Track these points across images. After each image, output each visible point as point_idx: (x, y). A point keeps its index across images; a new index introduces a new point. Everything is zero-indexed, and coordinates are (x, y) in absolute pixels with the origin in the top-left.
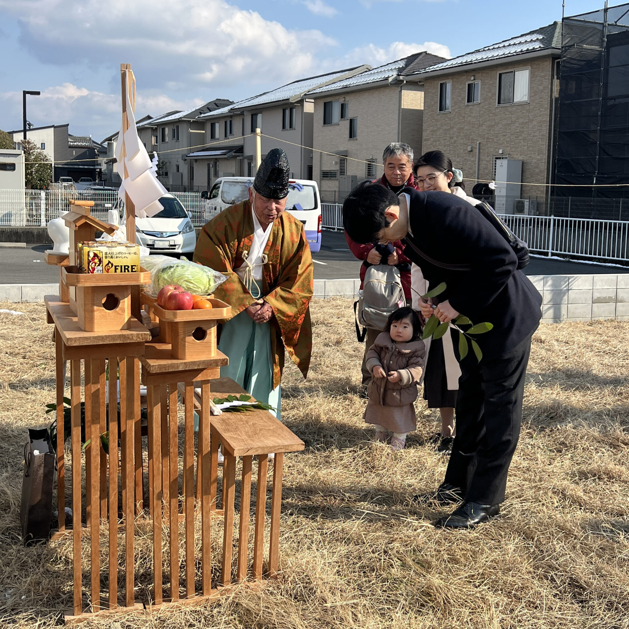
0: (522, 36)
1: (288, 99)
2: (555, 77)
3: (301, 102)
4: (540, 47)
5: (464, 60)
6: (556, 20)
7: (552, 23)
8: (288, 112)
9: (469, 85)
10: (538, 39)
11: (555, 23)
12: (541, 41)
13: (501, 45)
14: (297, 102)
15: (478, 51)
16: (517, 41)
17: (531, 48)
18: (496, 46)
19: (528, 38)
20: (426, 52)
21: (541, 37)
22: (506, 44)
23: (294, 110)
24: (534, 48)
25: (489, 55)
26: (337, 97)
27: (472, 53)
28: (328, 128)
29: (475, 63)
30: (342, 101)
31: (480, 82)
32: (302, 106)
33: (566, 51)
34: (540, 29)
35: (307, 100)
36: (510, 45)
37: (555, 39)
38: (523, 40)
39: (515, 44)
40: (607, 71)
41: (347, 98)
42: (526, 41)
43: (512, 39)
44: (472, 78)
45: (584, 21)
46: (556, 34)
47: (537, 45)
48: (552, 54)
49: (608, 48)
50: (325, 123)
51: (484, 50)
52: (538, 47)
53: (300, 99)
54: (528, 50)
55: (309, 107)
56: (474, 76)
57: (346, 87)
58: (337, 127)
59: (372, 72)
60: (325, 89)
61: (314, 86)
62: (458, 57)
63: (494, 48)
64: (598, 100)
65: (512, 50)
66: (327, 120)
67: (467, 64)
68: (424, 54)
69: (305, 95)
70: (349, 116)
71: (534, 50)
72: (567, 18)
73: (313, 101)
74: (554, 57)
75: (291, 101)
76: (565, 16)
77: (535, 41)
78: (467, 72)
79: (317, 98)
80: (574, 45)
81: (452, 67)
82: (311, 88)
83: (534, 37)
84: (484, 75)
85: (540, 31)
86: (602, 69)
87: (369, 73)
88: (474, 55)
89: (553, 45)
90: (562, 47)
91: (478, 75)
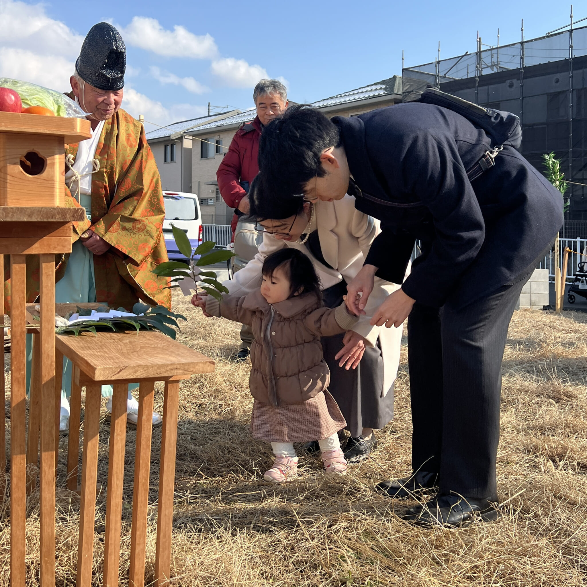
0: (368, 86)
1: (169, 136)
3: (181, 138)
4: (384, 93)
6: (396, 75)
7: (392, 77)
8: (169, 148)
10: (381, 88)
11: (395, 77)
12: (384, 89)
13: (351, 93)
14: (177, 139)
15: (332, 98)
16: (364, 90)
17: (376, 94)
18: (347, 94)
19: (374, 88)
21: (384, 87)
22: (356, 92)
23: (175, 146)
24: (379, 94)
25: (342, 100)
26: (213, 135)
27: (327, 99)
28: (205, 161)
29: (331, 106)
30: (217, 138)
32: (182, 142)
33: (406, 96)
35: (186, 137)
36: (358, 93)
37: (396, 88)
38: (369, 89)
39: (362, 92)
41: (222, 136)
42: (372, 90)
43: (360, 88)
45: (420, 73)
46: (396, 85)
47: (382, 92)
48: (395, 99)
50: (202, 157)
51: (337, 97)
53: (180, 136)
54: (374, 95)
55: (188, 143)
57: (220, 126)
58: (213, 161)
59: (243, 115)
60: (202, 128)
61: (192, 126)
63: (345, 95)
65: (361, 96)
66: (204, 154)
69: (184, 133)
70: (224, 151)
71: (379, 96)
72: (407, 69)
73: (191, 138)
74: (396, 102)
75: (172, 137)
76: (404, 68)
77: (379, 90)
79: (195, 135)
80: (413, 91)
82: (188, 127)
83: (379, 87)
85: (383, 82)
88: (329, 100)
89: (395, 92)
90: (403, 93)
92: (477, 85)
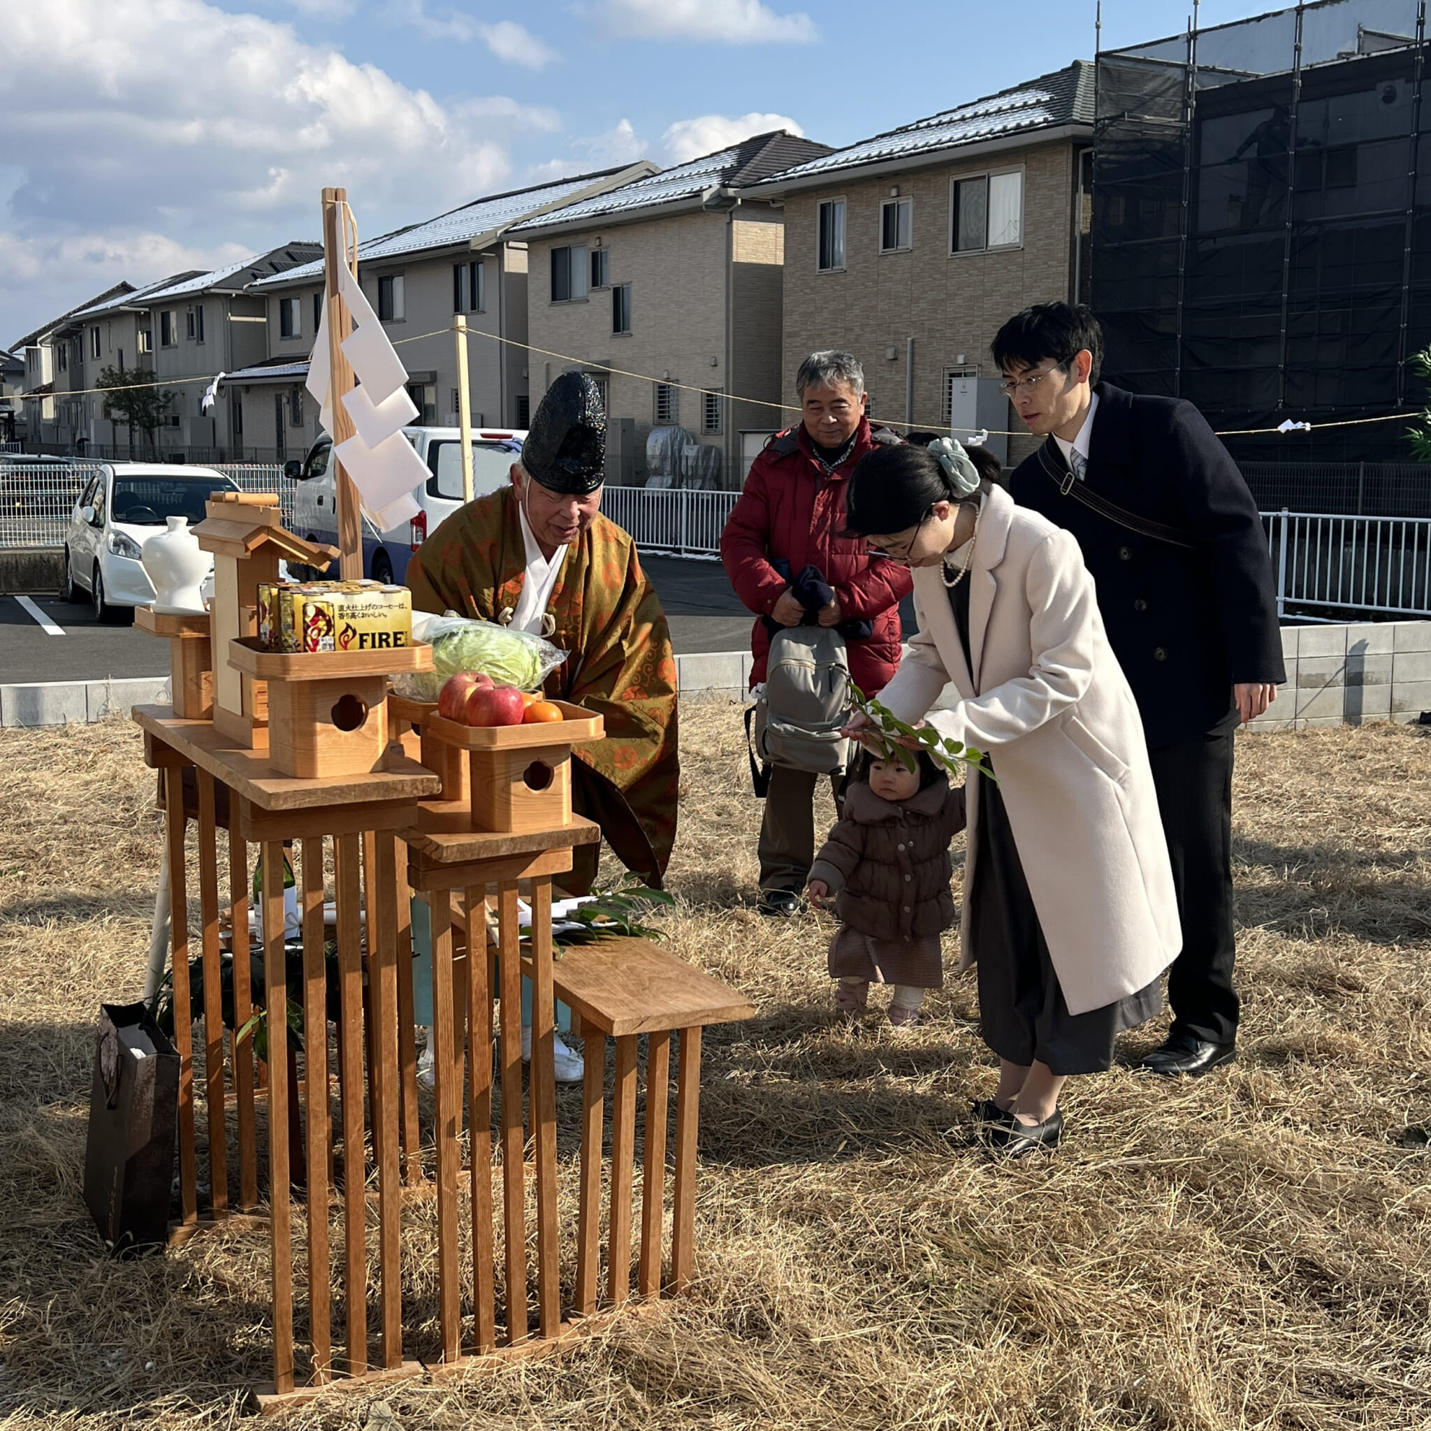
0: (1003, 94)
1: (467, 243)
2: (1081, 188)
4: (1046, 120)
5: (874, 150)
6: (1079, 59)
7: (1069, 65)
8: (465, 272)
9: (886, 207)
10: (1039, 102)
11: (1076, 65)
13: (956, 116)
14: (486, 250)
15: (904, 130)
17: (1025, 122)
20: (782, 132)
21: (1045, 97)
23: (481, 266)
24: (1032, 123)
25: (932, 138)
26: (582, 238)
28: (563, 309)
29: (900, 157)
30: (593, 245)
31: (911, 201)
32: (500, 258)
33: (1105, 128)
34: (1043, 77)
35: (511, 244)
36: (976, 116)
37: (1078, 102)
38: (1004, 103)
39: (987, 114)
40: (1195, 174)
41: (607, 239)
42: (1012, 107)
43: (980, 100)
44: (894, 192)
45: (1145, 61)
46: (1080, 91)
47: (1039, 117)
49: (1197, 120)
50: (554, 298)
51: (918, 128)
52: (1041, 119)
53: (494, 241)
54: (1018, 126)
55: (516, 260)
56: (897, 187)
57: (603, 213)
59: (662, 178)
60: (553, 218)
61: (527, 211)
62: (859, 144)
63: (940, 123)
64: (1179, 240)
65: (984, 127)
66: (560, 291)
67: (881, 159)
68: (779, 136)
69: (507, 232)
71: (1032, 127)
72: (1108, 55)
73: (525, 245)
74: (1078, 143)
75: (474, 246)
76: (1101, 50)
77: (1033, 106)
78: (880, 177)
79: (535, 239)
80: (1123, 115)
81: (848, 167)
83: (1031, 97)
84: (921, 185)
85: (1043, 83)
86: (1187, 169)
87: (655, 180)
89: (1076, 117)
90: (1097, 121)
91: (906, 186)
92: (1296, 98)
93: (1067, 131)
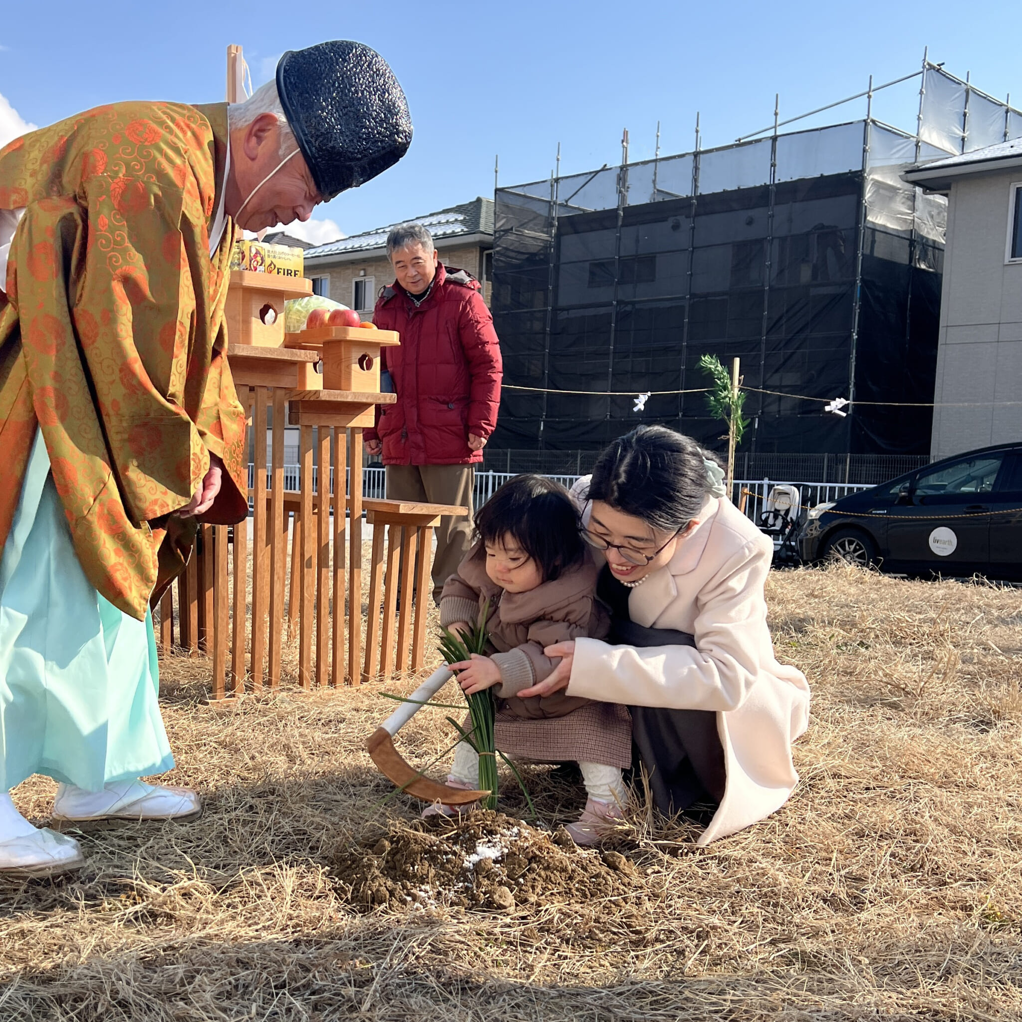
0: (432, 215)
2: (485, 276)
4: (462, 230)
5: (349, 245)
6: (481, 196)
7: (474, 199)
9: (357, 283)
10: (456, 220)
11: (479, 200)
12: (462, 222)
15: (368, 234)
17: (449, 231)
19: (443, 218)
20: (283, 233)
21: (461, 218)
24: (453, 232)
27: (359, 236)
29: (367, 250)
31: (373, 279)
33: (500, 237)
34: (458, 206)
37: (482, 221)
38: (434, 220)
40: (557, 268)
42: (439, 223)
44: (362, 273)
45: (525, 196)
46: (483, 215)
48: (480, 242)
49: (559, 236)
51: (377, 233)
52: (459, 230)
54: (444, 234)
56: (364, 270)
62: (337, 241)
64: (546, 311)
67: (354, 251)
68: (280, 236)
71: (453, 235)
72: (503, 190)
74: (483, 247)
76: (499, 186)
77: (452, 223)
78: (353, 262)
80: (512, 229)
81: (331, 255)
83: (452, 217)
84: (380, 269)
85: (459, 209)
86: (552, 265)
88: (363, 239)
89: (482, 229)
90: (495, 232)
91: (370, 270)
92: (620, 223)
93: (476, 238)
